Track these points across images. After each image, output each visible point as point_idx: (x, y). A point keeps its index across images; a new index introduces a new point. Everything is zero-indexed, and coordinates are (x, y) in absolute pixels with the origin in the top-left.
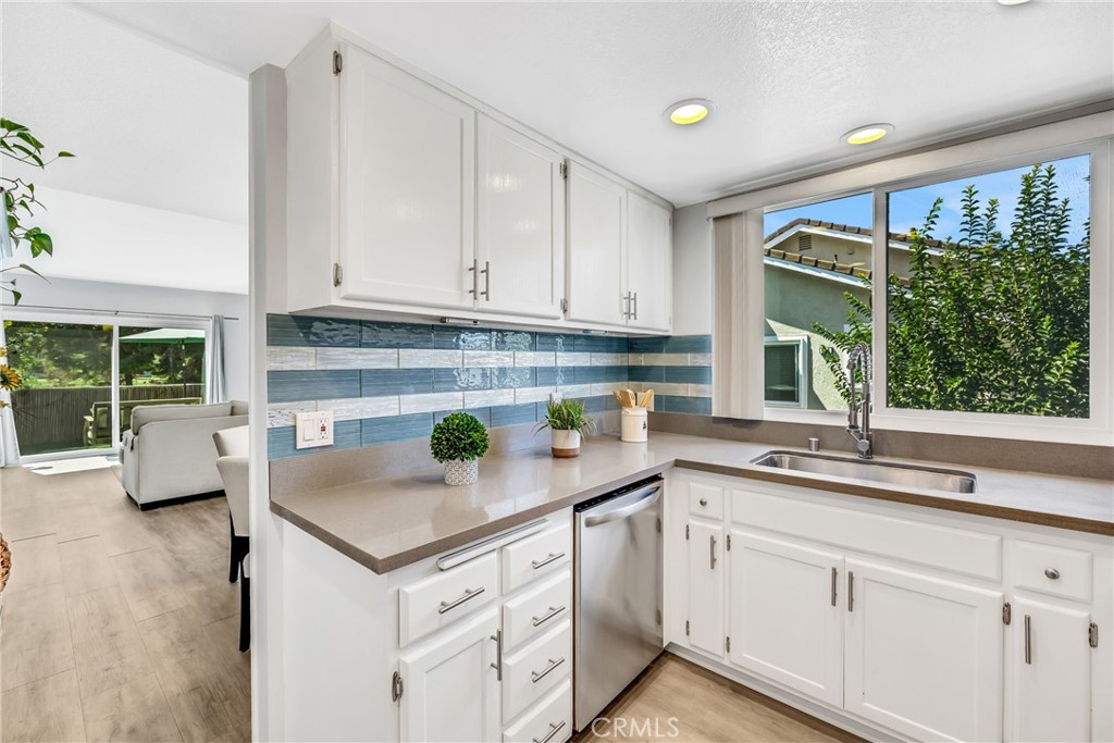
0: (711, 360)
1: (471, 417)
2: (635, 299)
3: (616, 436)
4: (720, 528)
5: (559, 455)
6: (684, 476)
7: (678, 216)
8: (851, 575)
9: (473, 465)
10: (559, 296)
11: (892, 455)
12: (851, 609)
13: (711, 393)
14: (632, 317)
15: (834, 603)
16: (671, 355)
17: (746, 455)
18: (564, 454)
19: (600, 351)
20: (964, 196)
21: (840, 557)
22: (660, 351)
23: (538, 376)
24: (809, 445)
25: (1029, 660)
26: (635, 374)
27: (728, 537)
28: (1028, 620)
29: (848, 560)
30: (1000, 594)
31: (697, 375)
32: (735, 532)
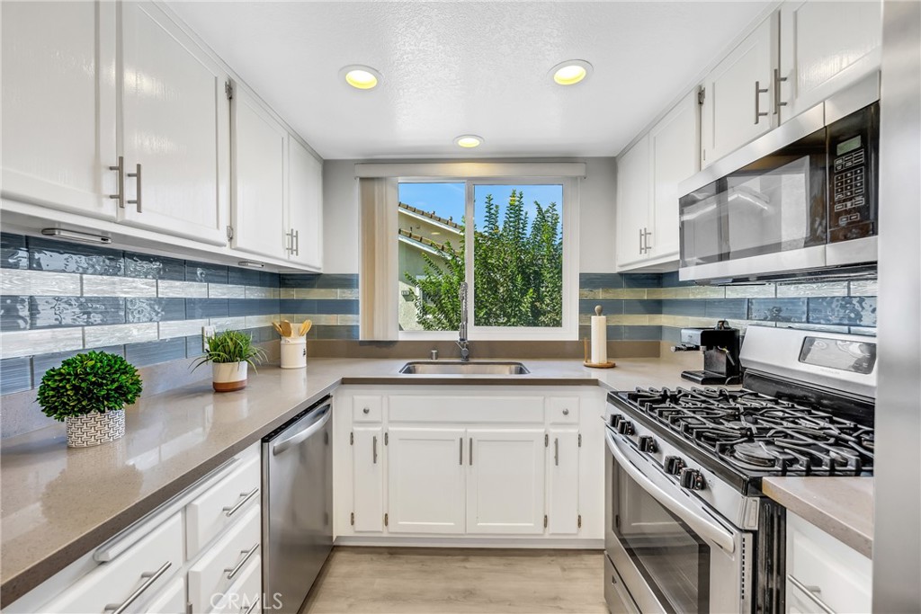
0: (358, 294)
1: (113, 356)
2: (297, 237)
3: (274, 363)
4: (379, 429)
5: (220, 389)
6: (350, 391)
7: (329, 170)
8: (471, 440)
9: (119, 417)
10: (224, 222)
11: (479, 357)
12: (471, 464)
13: (358, 321)
14: (295, 252)
15: (461, 463)
16: (323, 290)
17: (395, 368)
18: (230, 388)
19: (252, 285)
20: (487, 200)
21: (462, 430)
22: (312, 286)
23: (187, 308)
24: (431, 357)
25: (557, 464)
26: (286, 307)
27: (386, 434)
28: (556, 442)
29: (469, 430)
30: (543, 430)
31: (348, 307)
32: (392, 429)
